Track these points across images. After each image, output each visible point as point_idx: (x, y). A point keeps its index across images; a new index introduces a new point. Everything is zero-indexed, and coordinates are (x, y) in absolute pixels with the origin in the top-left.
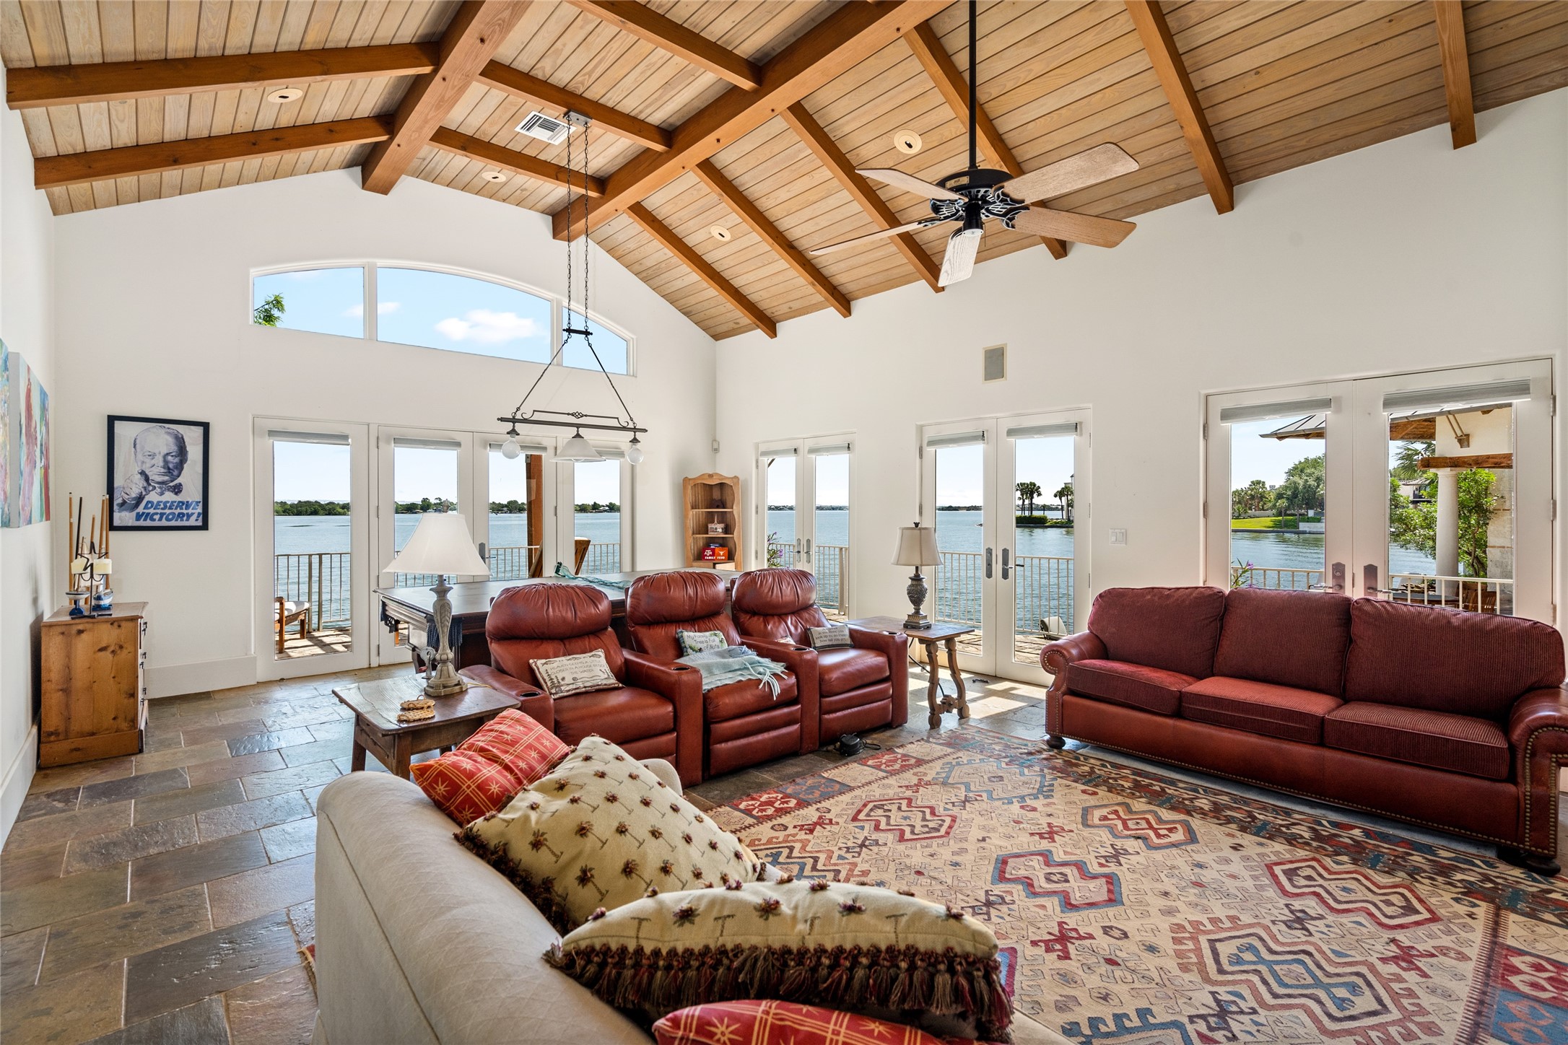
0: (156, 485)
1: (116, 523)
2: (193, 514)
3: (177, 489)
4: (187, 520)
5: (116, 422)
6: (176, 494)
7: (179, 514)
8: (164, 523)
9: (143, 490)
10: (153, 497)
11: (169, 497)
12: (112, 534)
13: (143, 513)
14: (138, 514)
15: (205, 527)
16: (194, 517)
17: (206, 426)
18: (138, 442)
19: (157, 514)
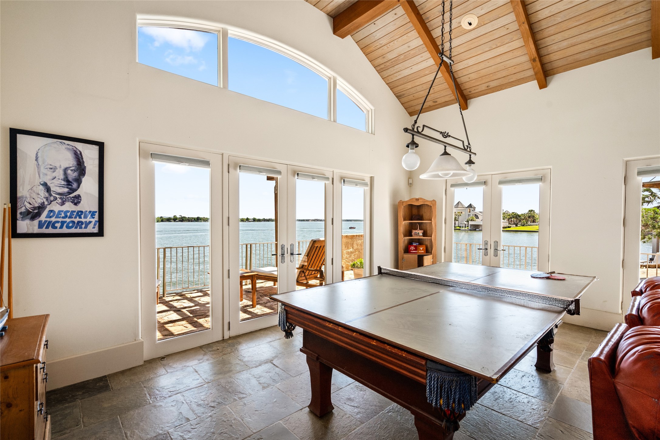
0: (57, 196)
1: (19, 231)
2: (90, 222)
3: (77, 200)
4: (86, 227)
5: (18, 135)
6: (76, 204)
7: (78, 222)
8: (65, 230)
9: (45, 200)
10: (56, 207)
11: (69, 207)
12: (14, 241)
13: (46, 221)
14: (40, 222)
15: (101, 233)
16: (92, 225)
17: (101, 146)
18: (39, 155)
19: (58, 222)
